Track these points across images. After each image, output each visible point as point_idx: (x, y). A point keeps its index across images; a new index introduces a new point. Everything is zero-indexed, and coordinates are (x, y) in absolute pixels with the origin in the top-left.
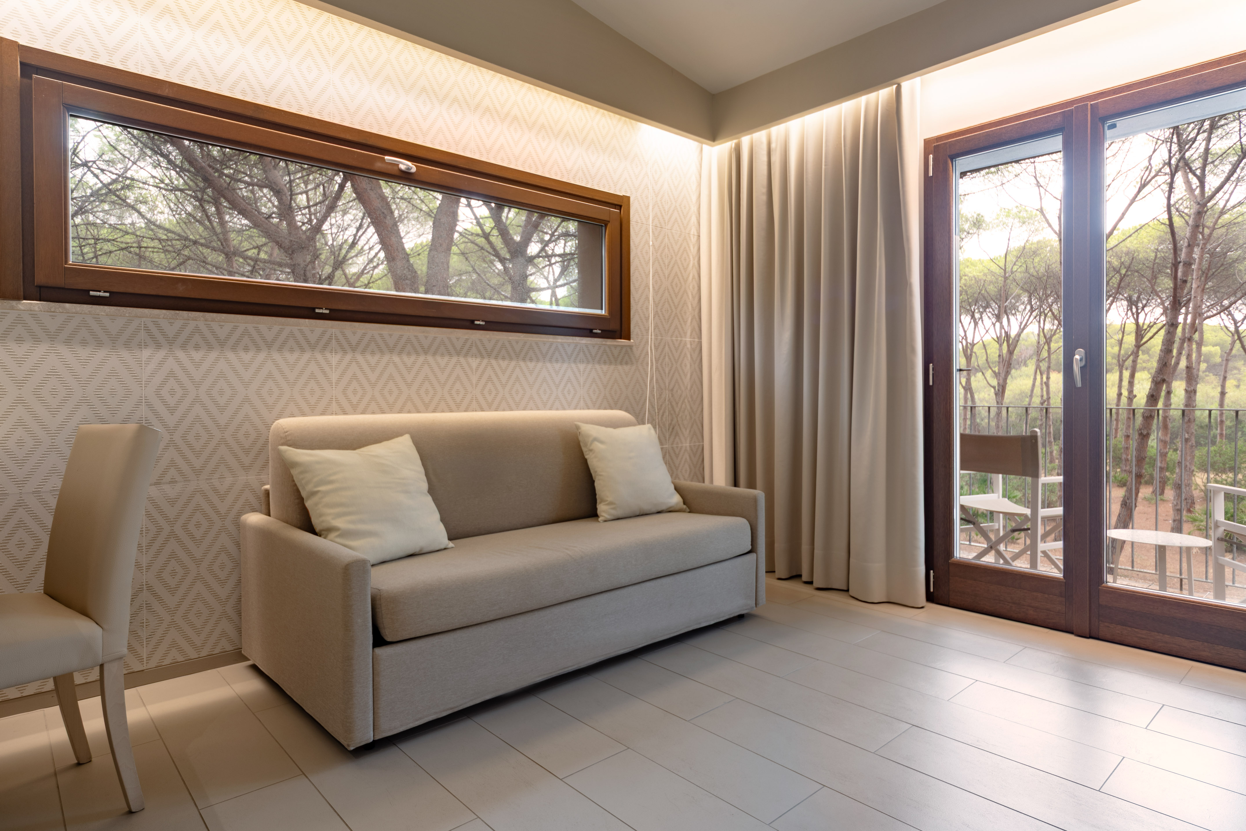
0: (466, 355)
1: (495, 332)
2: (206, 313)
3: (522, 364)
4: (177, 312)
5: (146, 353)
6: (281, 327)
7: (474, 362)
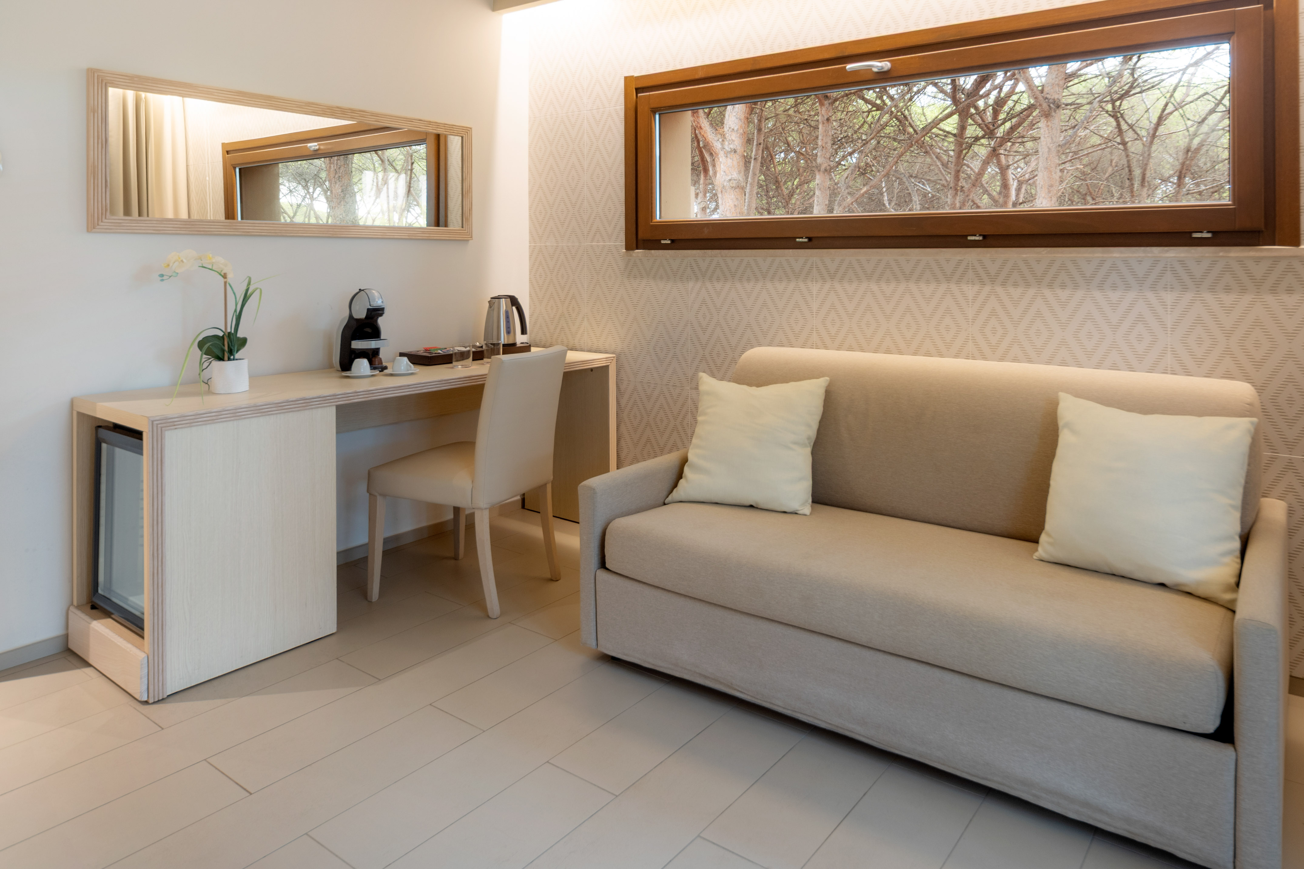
0: (959, 282)
1: (1000, 249)
2: (722, 250)
3: (1047, 292)
4: (705, 251)
5: (691, 284)
6: (772, 258)
7: (970, 290)
